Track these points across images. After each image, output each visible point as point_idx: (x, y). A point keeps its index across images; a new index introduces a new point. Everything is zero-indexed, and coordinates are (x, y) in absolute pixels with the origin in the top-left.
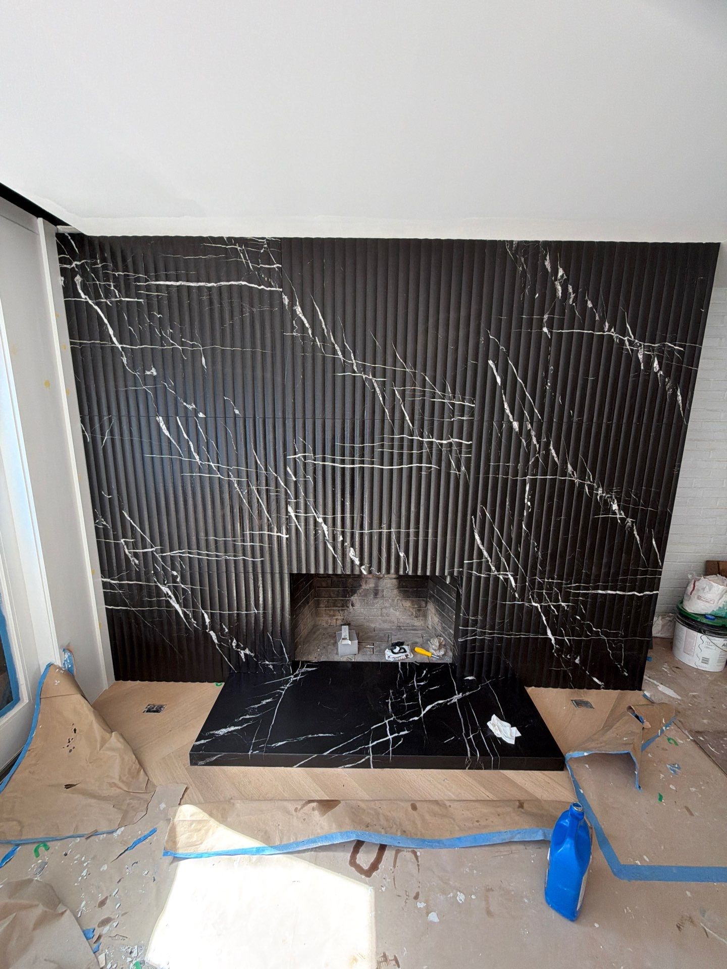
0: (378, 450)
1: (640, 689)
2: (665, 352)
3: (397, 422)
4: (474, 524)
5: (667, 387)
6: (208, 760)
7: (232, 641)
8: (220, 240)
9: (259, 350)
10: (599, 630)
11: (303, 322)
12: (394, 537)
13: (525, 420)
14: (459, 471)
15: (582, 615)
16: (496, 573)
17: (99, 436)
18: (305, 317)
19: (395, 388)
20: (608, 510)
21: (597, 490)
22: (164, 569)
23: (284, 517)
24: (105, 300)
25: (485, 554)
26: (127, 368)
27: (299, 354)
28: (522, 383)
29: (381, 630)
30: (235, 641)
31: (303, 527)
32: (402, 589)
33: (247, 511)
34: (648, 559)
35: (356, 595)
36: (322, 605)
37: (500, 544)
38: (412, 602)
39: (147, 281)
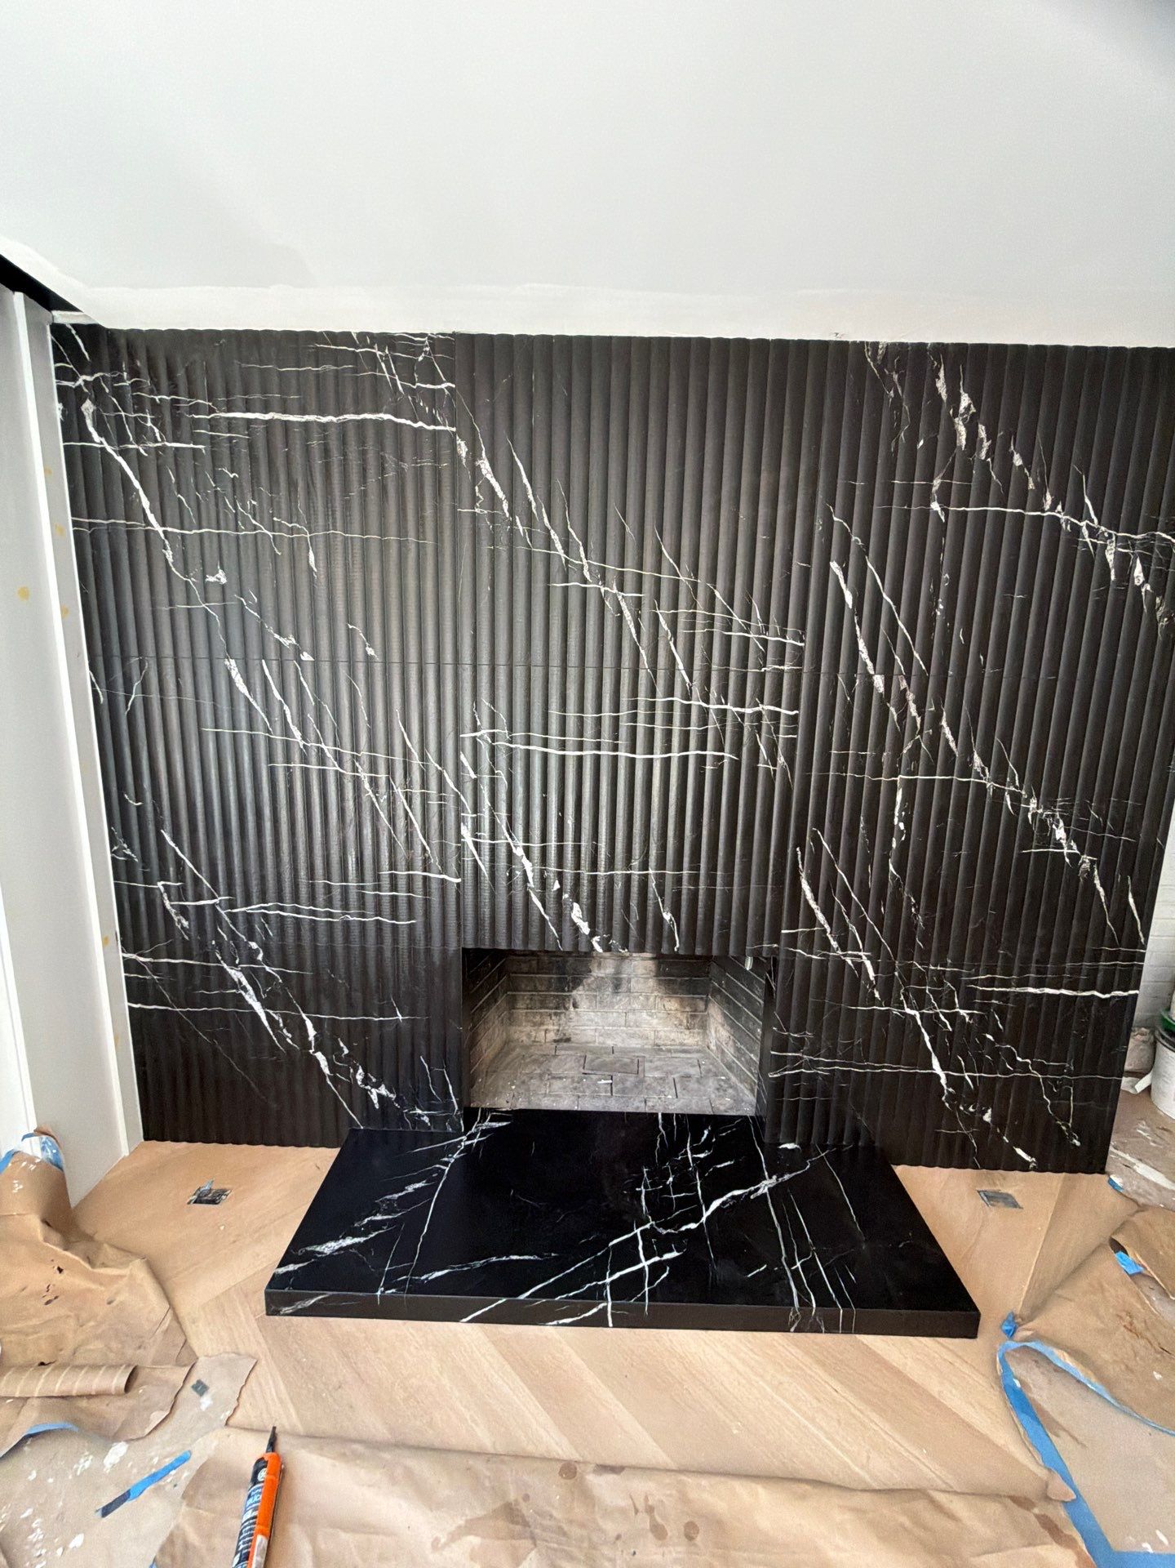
0: (624, 725)
1: (1102, 1171)
2: (1156, 550)
3: (661, 674)
4: (800, 862)
5: (1159, 614)
6: (300, 1305)
7: (356, 1071)
8: (346, 338)
9: (412, 539)
10: (1028, 1061)
11: (492, 488)
12: (652, 884)
13: (896, 671)
14: (775, 765)
15: (997, 1034)
16: (840, 952)
17: (121, 693)
18: (497, 480)
19: (658, 612)
20: (1047, 838)
21: (1027, 802)
22: (233, 936)
23: (452, 845)
24: (135, 446)
25: (821, 917)
26: (173, 569)
27: (485, 548)
28: (891, 603)
29: (624, 1051)
30: (360, 1071)
31: (487, 864)
32: (663, 978)
33: (386, 833)
34: (1120, 930)
35: (581, 988)
36: (520, 1005)
37: (847, 900)
38: (682, 1000)
39: (211, 411)
